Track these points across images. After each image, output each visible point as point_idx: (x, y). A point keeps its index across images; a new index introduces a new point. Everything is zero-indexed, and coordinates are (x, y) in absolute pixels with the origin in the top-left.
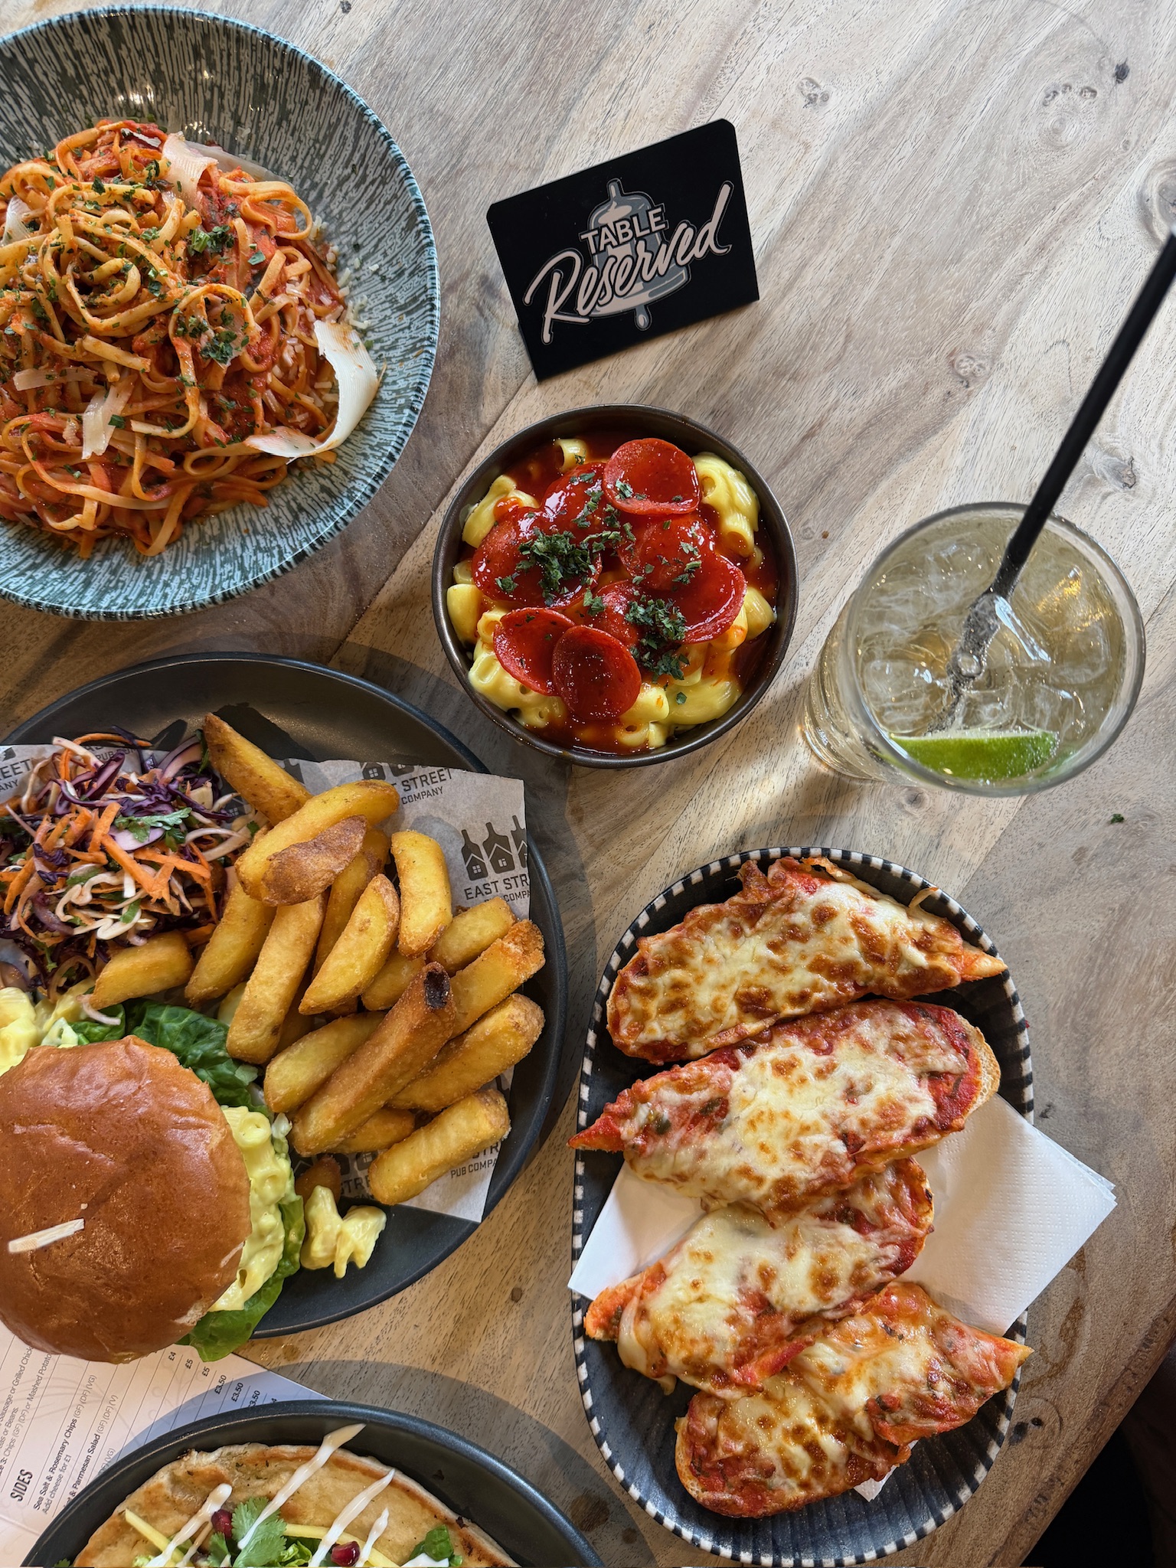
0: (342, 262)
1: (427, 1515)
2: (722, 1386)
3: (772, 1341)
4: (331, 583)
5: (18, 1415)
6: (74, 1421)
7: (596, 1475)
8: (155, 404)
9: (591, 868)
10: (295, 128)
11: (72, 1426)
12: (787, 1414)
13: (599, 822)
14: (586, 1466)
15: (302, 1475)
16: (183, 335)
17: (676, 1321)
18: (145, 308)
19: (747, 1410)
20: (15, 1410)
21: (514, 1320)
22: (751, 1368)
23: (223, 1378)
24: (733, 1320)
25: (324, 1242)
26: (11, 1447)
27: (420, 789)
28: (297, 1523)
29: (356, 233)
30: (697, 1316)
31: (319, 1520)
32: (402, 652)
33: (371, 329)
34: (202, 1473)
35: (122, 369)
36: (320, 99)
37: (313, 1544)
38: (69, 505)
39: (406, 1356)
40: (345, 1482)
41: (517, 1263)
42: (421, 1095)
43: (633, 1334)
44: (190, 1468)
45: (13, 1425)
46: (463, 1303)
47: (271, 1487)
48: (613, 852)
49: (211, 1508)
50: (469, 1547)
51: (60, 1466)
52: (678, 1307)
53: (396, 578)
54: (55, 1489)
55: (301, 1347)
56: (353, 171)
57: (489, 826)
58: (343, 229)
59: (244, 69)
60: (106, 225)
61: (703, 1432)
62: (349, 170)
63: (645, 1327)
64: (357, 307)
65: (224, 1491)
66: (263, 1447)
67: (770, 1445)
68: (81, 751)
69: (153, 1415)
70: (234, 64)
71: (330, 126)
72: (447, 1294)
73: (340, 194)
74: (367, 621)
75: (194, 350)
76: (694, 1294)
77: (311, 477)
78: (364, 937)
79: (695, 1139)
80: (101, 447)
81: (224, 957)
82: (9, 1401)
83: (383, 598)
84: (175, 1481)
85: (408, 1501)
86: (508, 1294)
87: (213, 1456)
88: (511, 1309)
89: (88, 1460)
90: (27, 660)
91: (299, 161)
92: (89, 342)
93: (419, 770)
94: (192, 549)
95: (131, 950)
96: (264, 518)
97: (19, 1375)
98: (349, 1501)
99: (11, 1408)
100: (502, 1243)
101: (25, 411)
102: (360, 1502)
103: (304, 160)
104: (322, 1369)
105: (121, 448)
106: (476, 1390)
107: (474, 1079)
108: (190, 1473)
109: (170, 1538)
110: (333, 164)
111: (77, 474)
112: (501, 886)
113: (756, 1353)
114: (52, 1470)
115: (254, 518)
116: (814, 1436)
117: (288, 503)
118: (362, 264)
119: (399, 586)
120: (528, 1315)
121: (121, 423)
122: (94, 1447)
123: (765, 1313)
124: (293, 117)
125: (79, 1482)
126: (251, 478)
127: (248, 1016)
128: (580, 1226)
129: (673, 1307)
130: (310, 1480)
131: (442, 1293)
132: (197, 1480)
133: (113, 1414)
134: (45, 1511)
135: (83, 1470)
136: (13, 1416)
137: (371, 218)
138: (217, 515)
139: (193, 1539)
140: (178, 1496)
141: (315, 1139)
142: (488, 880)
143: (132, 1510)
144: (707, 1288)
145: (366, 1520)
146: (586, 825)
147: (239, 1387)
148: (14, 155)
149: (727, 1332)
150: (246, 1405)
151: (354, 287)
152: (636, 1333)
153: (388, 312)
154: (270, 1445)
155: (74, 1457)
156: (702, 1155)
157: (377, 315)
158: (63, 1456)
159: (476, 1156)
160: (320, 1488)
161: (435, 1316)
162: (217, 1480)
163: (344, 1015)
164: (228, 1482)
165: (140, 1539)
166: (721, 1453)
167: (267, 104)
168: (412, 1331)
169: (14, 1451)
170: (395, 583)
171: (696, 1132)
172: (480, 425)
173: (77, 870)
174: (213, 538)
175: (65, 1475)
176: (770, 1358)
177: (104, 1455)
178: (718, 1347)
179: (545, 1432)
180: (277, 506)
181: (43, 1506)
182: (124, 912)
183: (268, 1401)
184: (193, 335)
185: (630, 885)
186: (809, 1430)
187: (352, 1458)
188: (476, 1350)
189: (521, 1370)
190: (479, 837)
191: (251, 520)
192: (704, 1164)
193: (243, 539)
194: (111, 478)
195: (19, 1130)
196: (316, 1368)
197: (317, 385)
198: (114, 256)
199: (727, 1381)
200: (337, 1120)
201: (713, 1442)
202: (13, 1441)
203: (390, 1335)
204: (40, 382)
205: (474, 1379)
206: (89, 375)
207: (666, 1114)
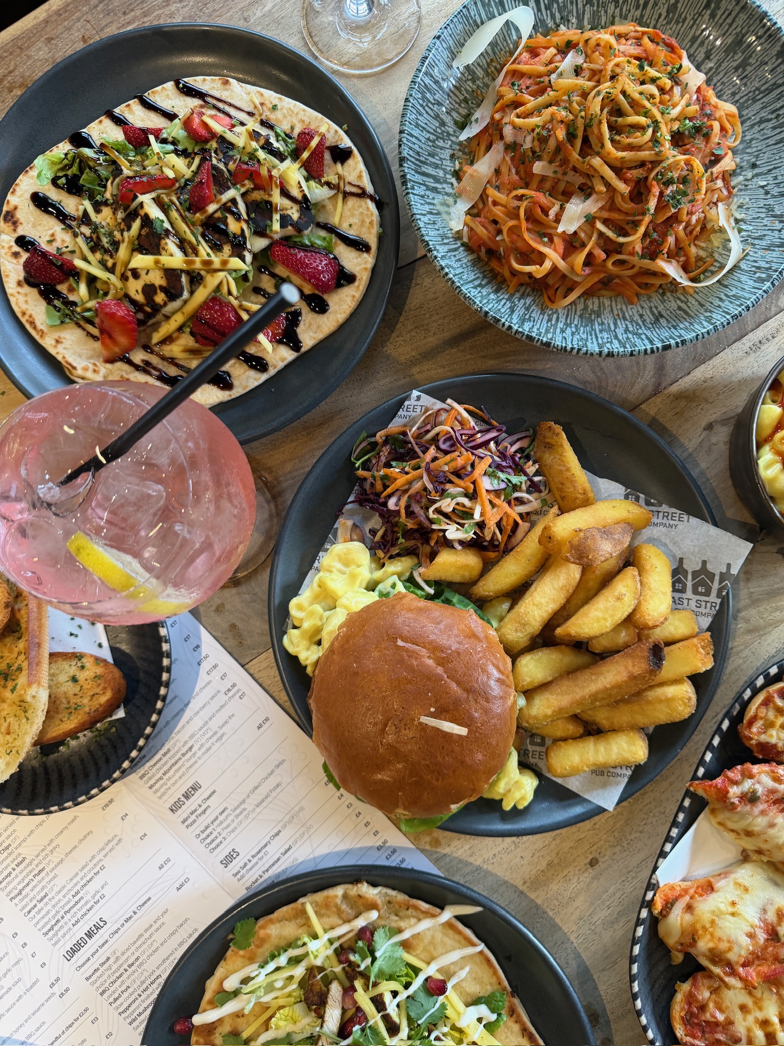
0: (738, 171)
1: (494, 980)
2: (729, 975)
3: (771, 959)
4: (645, 367)
5: (245, 813)
6: (280, 831)
7: (600, 996)
8: (615, 216)
9: (743, 614)
10: (746, 76)
11: (277, 834)
12: (760, 1009)
13: (760, 586)
14: (596, 988)
15: (426, 924)
16: (658, 181)
17: (713, 922)
18: (645, 154)
19: (735, 995)
20: (245, 809)
21: (586, 877)
22: (751, 970)
23: (385, 842)
24: (751, 936)
25: (507, 784)
26: (233, 831)
27: (660, 520)
28: (408, 952)
29: (757, 156)
30: (728, 924)
31: (422, 956)
32: (673, 428)
33: (742, 220)
34: (367, 899)
35: (608, 185)
36: (779, 65)
37: (416, 971)
38: (532, 256)
39: (508, 874)
40: (449, 940)
41: (602, 843)
42: (602, 717)
43: (679, 918)
44: (360, 893)
45: (240, 818)
46: (558, 854)
47: (402, 924)
48: (761, 609)
49: (360, 923)
50: (512, 1012)
51: (259, 856)
52: (719, 914)
53: (687, 379)
54: (251, 869)
55: (443, 842)
56: (776, 118)
57: (704, 563)
58: (748, 150)
59: (734, 26)
60: (641, 93)
61: (700, 998)
62: (773, 116)
63: (688, 917)
64: (739, 203)
65: (374, 915)
66: (407, 897)
67: (744, 1024)
68: (465, 415)
69: (331, 848)
70: (729, 21)
71: (775, 84)
72: (549, 845)
73: (757, 128)
74: (658, 400)
75: (661, 194)
76: (731, 909)
77: (671, 299)
78: (618, 604)
79: (771, 814)
80: (571, 229)
81: (507, 577)
82: (244, 802)
83: (674, 388)
84: (345, 896)
85: (485, 967)
86: (588, 860)
87: (376, 891)
88: (586, 870)
89: (278, 859)
90: (432, 340)
91: (737, 97)
92: (597, 162)
93: (665, 508)
94: (578, 313)
95: (453, 550)
96: (632, 311)
97: (256, 788)
98: (447, 952)
99: (242, 807)
100: (597, 826)
101: (527, 186)
102: (455, 956)
103: (741, 98)
104: (451, 861)
105: (582, 235)
106: (545, 912)
107: (642, 720)
108: (360, 896)
109: (325, 931)
110: (763, 108)
111: (546, 239)
112: (693, 604)
113: (756, 963)
114: (253, 857)
115: (624, 308)
116: (775, 1030)
117: (651, 308)
118: (753, 177)
119: (687, 385)
120: (596, 878)
121: (590, 220)
122: (286, 852)
123: (772, 940)
124: (749, 68)
125: (267, 870)
126: (636, 283)
127: (519, 622)
128: (672, 838)
129: (714, 911)
130: (429, 929)
131: (547, 843)
132: (360, 902)
133: (306, 836)
134: (239, 880)
135: (273, 865)
136: (241, 813)
137: (775, 151)
138: (599, 298)
139: (339, 938)
140: (344, 907)
141: (535, 717)
142: (684, 596)
143: (311, 904)
144: (739, 908)
145: (452, 968)
146: (750, 585)
147: (394, 851)
148: (558, 21)
149: (745, 941)
150: (393, 864)
151: (741, 190)
152: (682, 919)
153: (763, 215)
154: (412, 896)
155: (271, 854)
156: (772, 825)
157: (752, 214)
158: (264, 851)
159: (615, 767)
160: (433, 937)
161: (536, 856)
162: (373, 906)
163: (567, 645)
164: (379, 911)
165: (307, 923)
166: (708, 1016)
167: (735, 53)
168: (518, 859)
169: (233, 835)
170: (686, 383)
171: (774, 809)
172: (777, 306)
173: (452, 489)
174: (593, 311)
175: (261, 863)
176: (764, 969)
177: (290, 860)
178: (736, 949)
179: (578, 956)
180: (642, 308)
181: (238, 876)
182: (466, 526)
183: (409, 867)
184: (664, 184)
185: (764, 634)
186: (772, 1025)
187: (460, 926)
188: (554, 887)
189: (578, 910)
190: (692, 566)
191: (621, 309)
192: (772, 832)
193: (615, 319)
194: (565, 249)
195: (400, 643)
196: (448, 859)
197: (697, 242)
198: (638, 114)
199: (734, 973)
200: (554, 711)
201: (703, 1008)
202: (235, 828)
203: (503, 856)
204: (550, 174)
205: (546, 904)
206: (579, 180)
207: (760, 790)
